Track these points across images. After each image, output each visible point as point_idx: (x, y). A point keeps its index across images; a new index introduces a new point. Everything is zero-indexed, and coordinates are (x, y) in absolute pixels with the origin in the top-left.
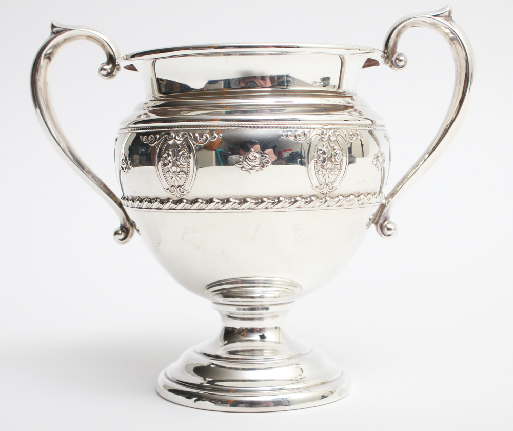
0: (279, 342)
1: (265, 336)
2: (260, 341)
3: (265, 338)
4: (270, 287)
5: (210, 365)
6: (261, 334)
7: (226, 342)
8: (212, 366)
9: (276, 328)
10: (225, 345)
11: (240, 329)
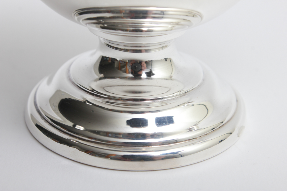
0: (171, 77)
1: (153, 72)
2: (147, 79)
3: (153, 74)
4: (162, 18)
5: (85, 102)
6: (148, 71)
7: (102, 75)
8: (87, 103)
9: (166, 60)
10: (101, 79)
11: (121, 61)
